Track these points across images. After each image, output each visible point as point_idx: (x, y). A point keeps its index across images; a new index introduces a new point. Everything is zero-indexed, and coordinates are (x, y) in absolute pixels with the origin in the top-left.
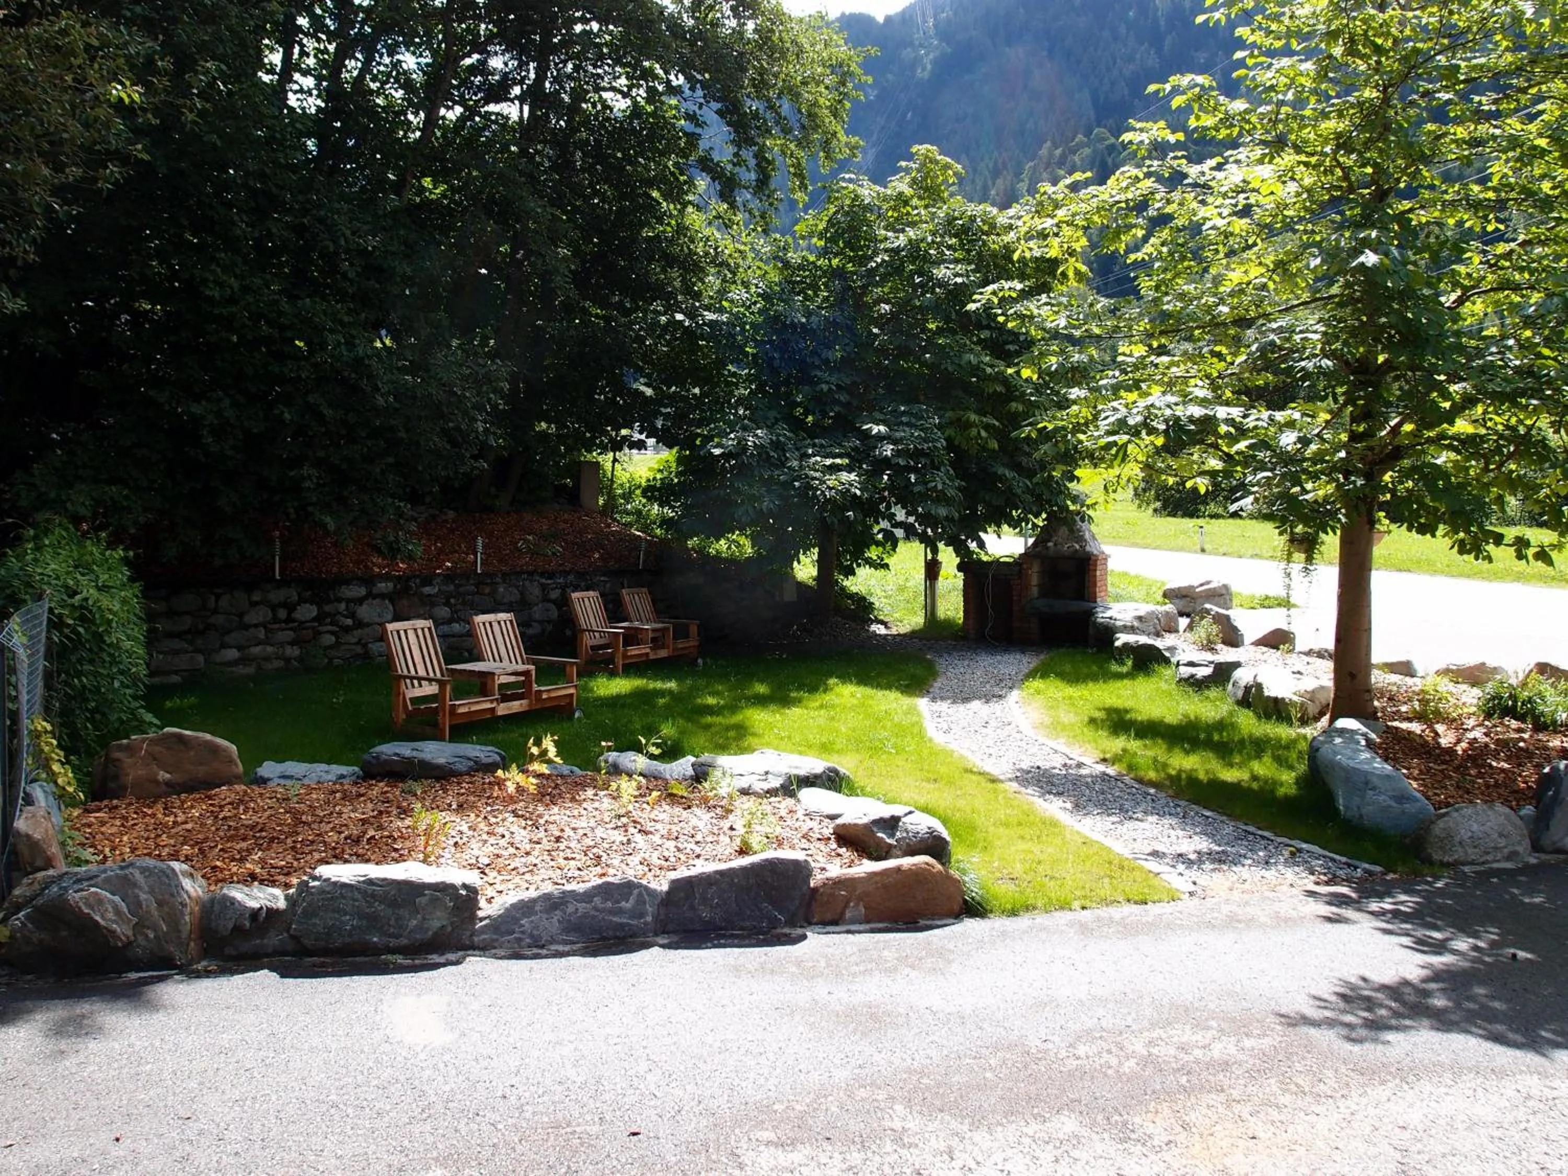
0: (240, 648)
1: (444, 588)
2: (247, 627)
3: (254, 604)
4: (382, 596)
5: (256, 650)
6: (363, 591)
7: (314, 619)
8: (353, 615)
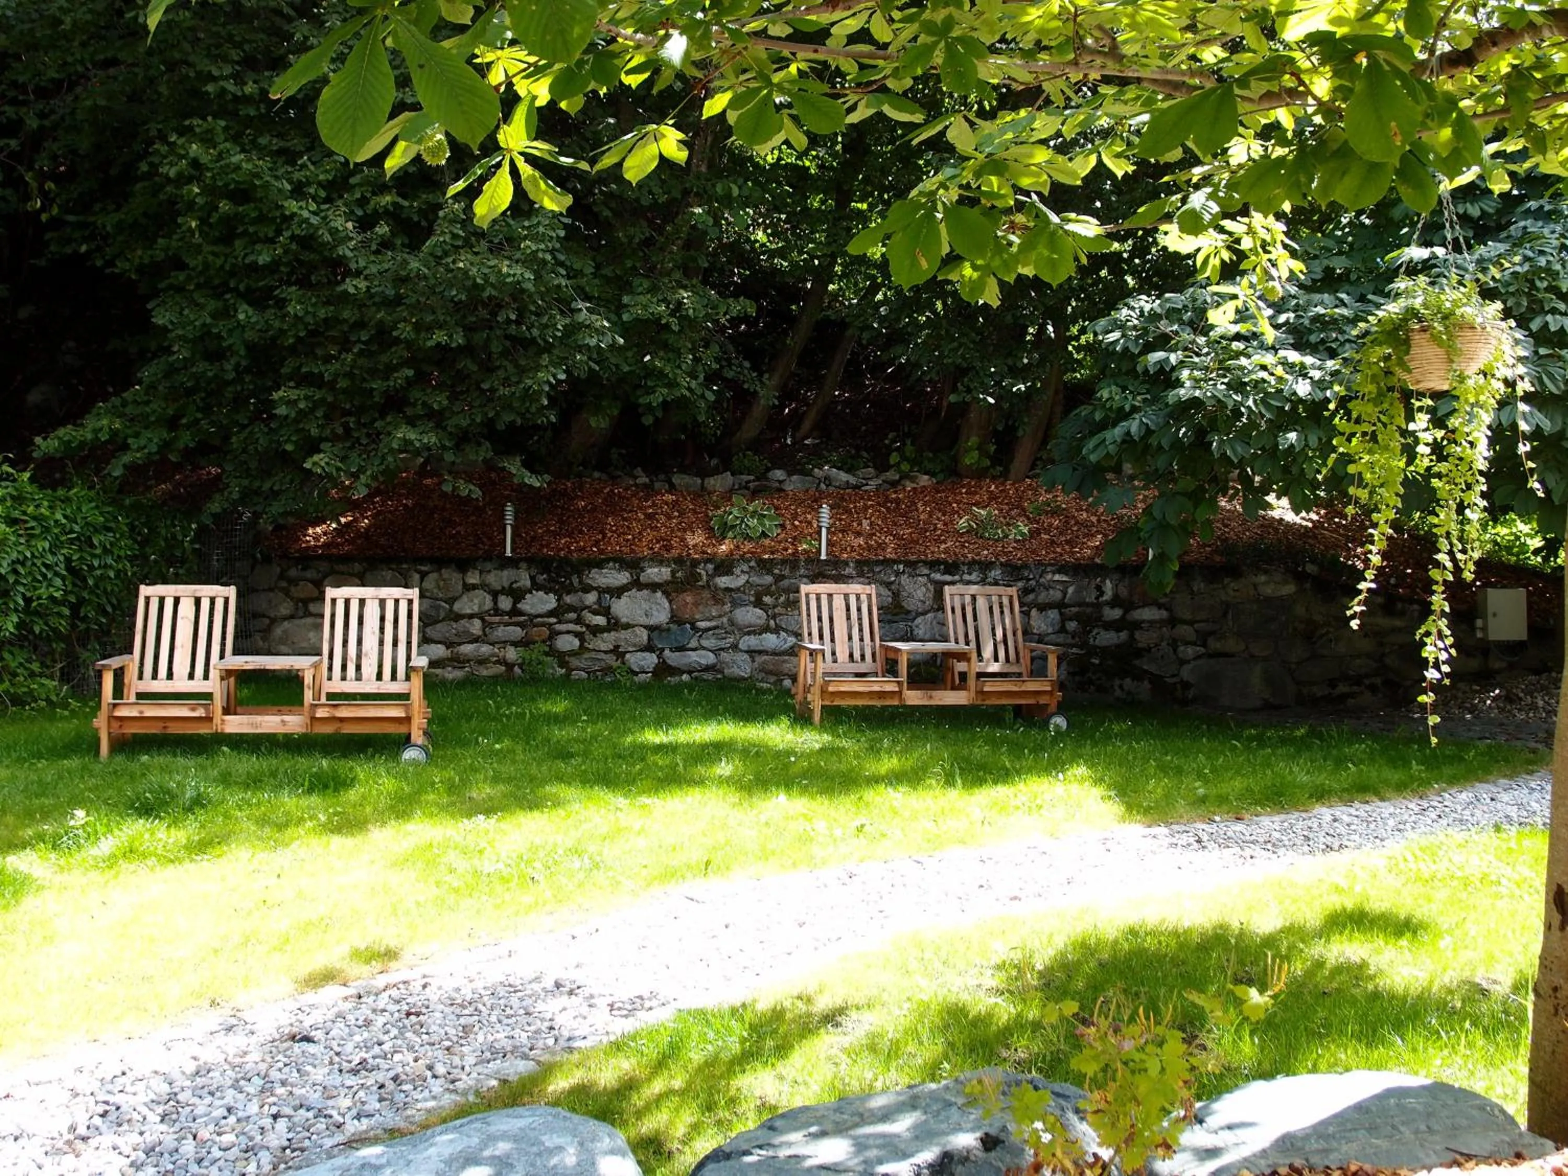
0: (449, 645)
1: (755, 579)
2: (458, 617)
3: (468, 588)
4: (654, 587)
5: (467, 649)
6: (623, 578)
7: (551, 613)
8: (606, 612)
